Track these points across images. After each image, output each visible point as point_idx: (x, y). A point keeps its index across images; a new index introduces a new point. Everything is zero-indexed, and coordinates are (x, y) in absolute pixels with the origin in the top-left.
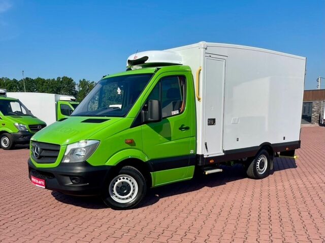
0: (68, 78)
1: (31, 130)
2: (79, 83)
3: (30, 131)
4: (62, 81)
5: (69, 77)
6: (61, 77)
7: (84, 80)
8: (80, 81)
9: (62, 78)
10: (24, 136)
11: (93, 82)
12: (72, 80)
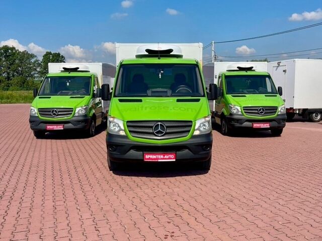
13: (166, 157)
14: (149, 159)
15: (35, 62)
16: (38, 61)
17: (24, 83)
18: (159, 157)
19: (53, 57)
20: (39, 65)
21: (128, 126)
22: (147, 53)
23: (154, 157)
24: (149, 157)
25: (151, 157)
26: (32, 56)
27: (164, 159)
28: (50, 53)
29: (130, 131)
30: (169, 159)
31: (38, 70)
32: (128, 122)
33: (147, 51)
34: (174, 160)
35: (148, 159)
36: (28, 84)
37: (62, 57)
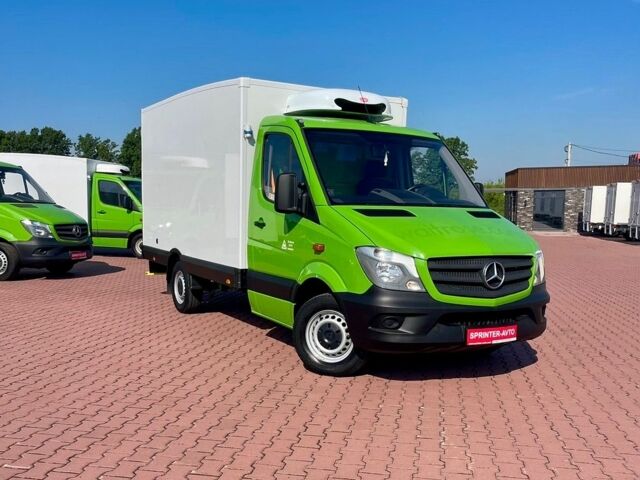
0: (55, 131)
1: (59, 235)
2: (77, 142)
3: (57, 238)
4: (41, 137)
5: (56, 129)
6: (40, 128)
7: (88, 135)
8: (81, 139)
9: (43, 131)
10: (43, 249)
11: (108, 141)
12: (64, 136)
13: (504, 333)
14: (477, 339)
24: (477, 336)
34: (515, 339)
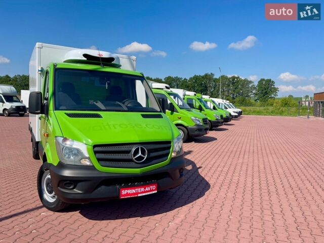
15: (252, 86)
16: (254, 85)
17: (243, 101)
18: (139, 190)
19: (265, 82)
20: (255, 88)
21: (96, 152)
22: (86, 59)
23: (134, 191)
25: (129, 191)
26: (251, 82)
27: (145, 192)
28: (264, 80)
29: (99, 160)
30: (151, 191)
31: (254, 92)
32: (95, 146)
33: (85, 55)
35: (125, 195)
36: (246, 102)
37: (273, 82)
